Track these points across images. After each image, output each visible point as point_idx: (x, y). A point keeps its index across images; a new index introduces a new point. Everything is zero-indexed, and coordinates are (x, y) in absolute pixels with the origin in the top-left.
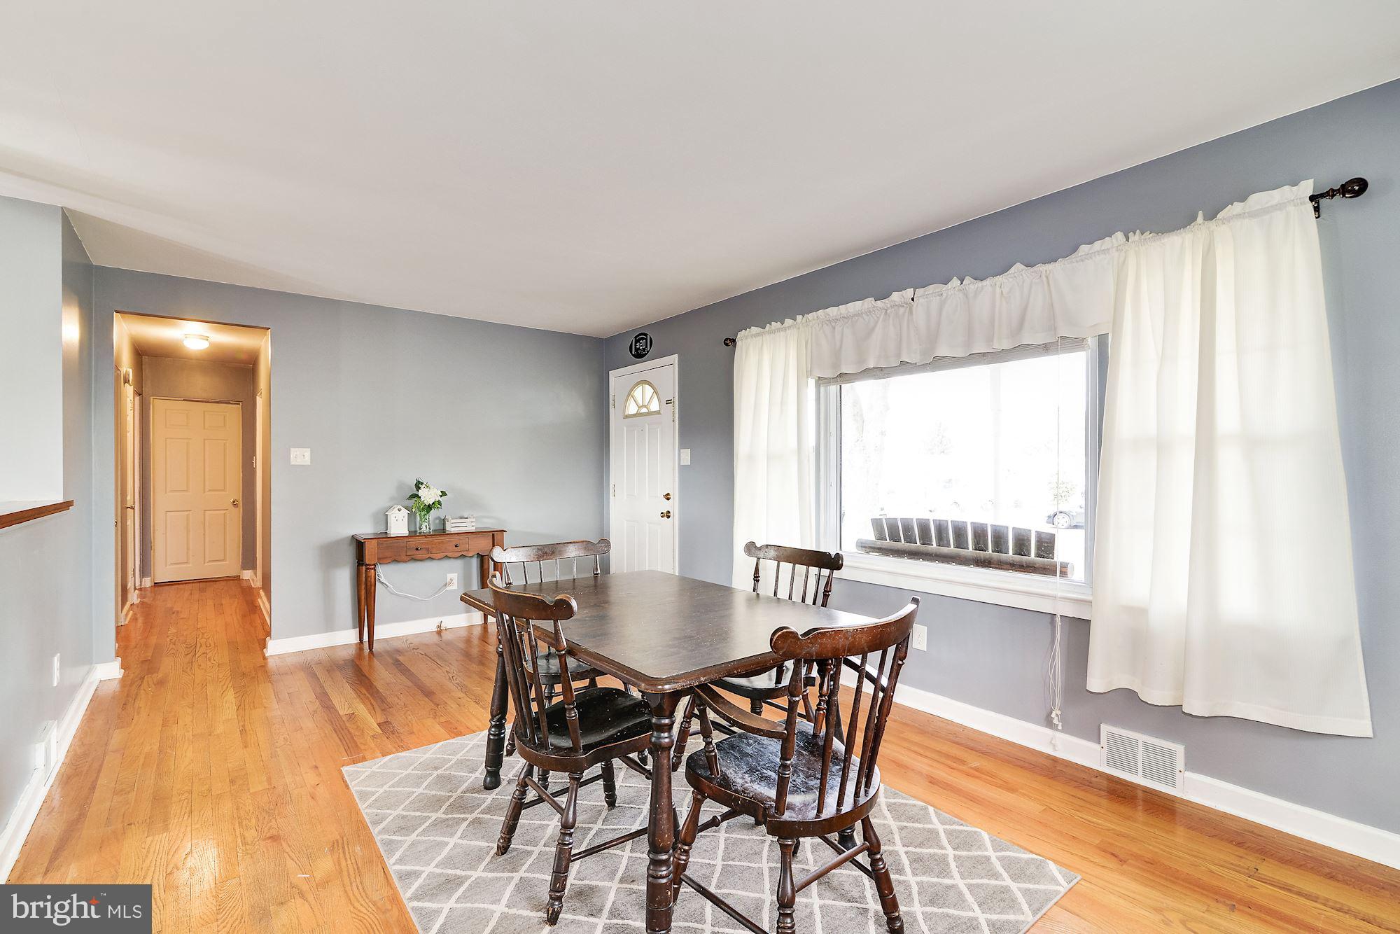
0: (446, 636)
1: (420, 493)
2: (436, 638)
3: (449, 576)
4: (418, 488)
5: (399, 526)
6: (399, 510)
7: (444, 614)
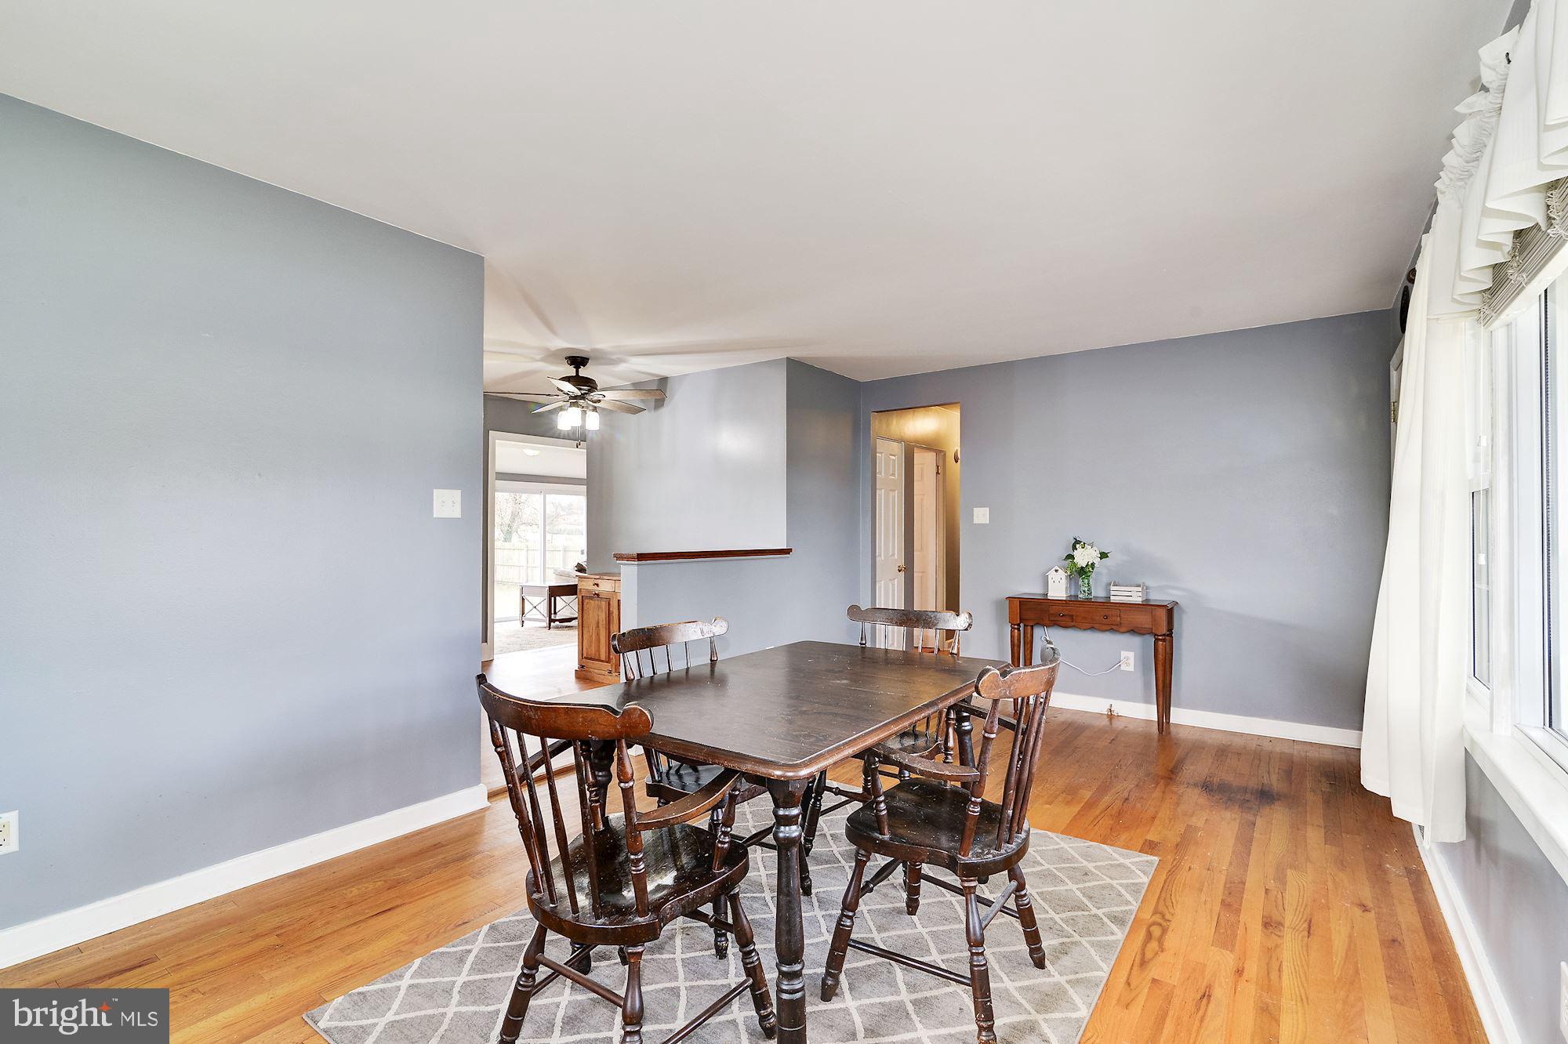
0: (1118, 725)
1: (1075, 553)
2: (1105, 722)
3: (1124, 654)
4: (1074, 548)
5: (1058, 589)
6: (1056, 571)
7: (1117, 698)
